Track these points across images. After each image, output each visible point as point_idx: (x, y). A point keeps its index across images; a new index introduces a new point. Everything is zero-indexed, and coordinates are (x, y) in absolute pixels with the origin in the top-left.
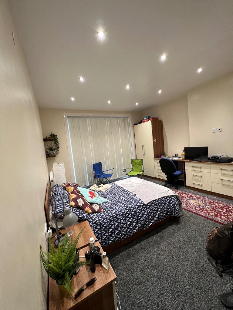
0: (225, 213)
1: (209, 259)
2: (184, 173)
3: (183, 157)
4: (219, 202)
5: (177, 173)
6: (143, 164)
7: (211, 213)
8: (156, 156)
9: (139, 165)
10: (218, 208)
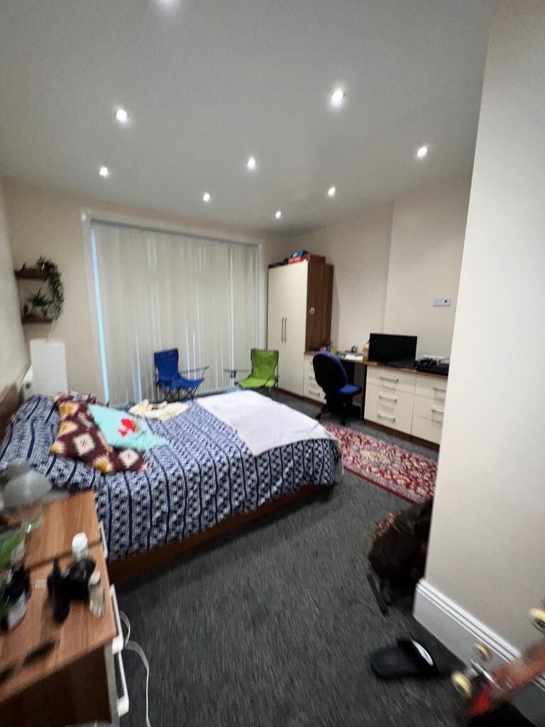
0: (427, 481)
1: (370, 578)
2: (362, 391)
3: (366, 354)
4: (421, 457)
5: (348, 389)
6: (277, 363)
7: (399, 481)
8: (310, 348)
9: (269, 363)
10: (417, 469)
